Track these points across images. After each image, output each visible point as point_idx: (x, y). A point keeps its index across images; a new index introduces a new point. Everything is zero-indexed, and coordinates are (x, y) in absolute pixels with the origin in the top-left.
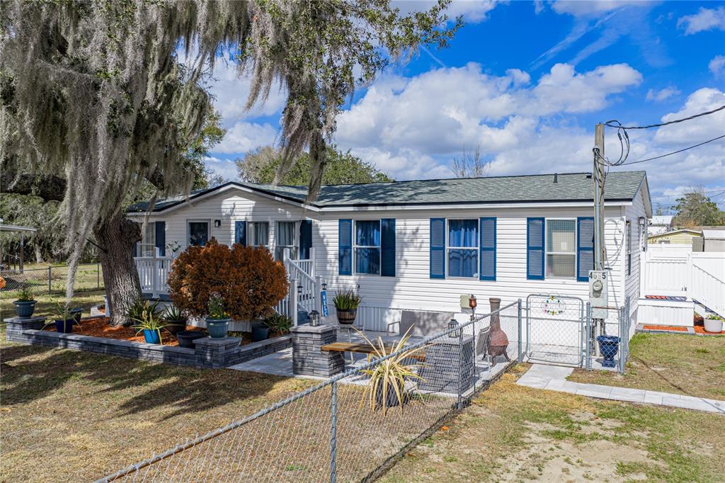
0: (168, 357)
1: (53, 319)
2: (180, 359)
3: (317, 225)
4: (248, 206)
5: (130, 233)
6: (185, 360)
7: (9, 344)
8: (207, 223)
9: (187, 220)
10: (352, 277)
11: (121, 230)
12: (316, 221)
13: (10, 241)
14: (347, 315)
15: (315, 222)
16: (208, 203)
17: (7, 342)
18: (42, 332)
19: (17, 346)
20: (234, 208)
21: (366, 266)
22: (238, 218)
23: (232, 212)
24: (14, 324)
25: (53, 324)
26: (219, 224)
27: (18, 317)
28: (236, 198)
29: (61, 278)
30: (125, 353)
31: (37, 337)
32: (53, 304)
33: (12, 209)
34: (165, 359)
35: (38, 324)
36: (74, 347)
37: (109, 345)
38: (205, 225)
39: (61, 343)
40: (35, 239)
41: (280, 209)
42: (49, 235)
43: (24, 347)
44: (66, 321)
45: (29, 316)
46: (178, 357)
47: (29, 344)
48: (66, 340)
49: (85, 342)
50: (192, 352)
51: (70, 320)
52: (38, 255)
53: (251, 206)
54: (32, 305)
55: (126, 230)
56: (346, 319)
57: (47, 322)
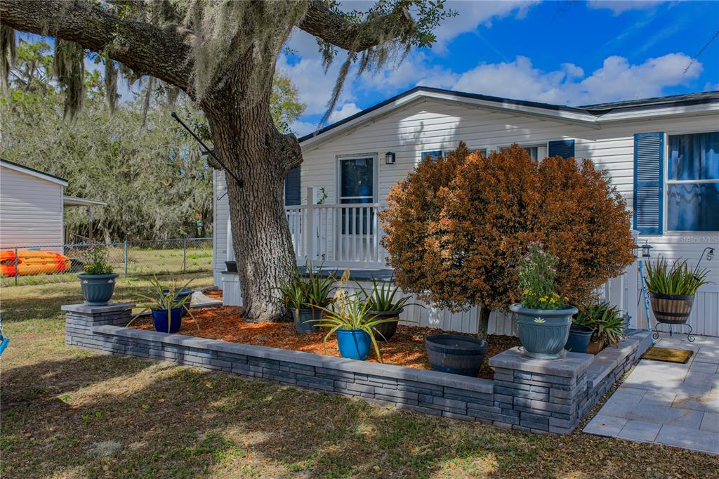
0: (415, 396)
1: (147, 307)
2: (448, 402)
3: (586, 149)
4: (448, 126)
5: (283, 150)
6: (463, 405)
7: (70, 352)
8: (372, 159)
9: (337, 157)
10: (664, 238)
11: (267, 143)
12: (584, 141)
13: (78, 224)
14: (671, 306)
15: (581, 142)
16: (373, 126)
17: (67, 348)
18: (128, 331)
19: (83, 356)
20: (420, 132)
21: (690, 217)
22: (427, 147)
23: (417, 138)
24: (80, 314)
25: (148, 316)
26: (394, 160)
27: (86, 303)
28: (423, 115)
29: (135, 261)
30: (305, 379)
31: (122, 340)
32: (133, 289)
33: (81, 187)
34: (406, 400)
35: (122, 316)
36: (197, 363)
37: (270, 361)
38: (369, 162)
39: (169, 353)
40: (105, 221)
41: (508, 126)
42: (119, 218)
43: (97, 358)
44: (172, 310)
45: (104, 300)
46: (443, 396)
47: (106, 353)
48: (181, 350)
49: (215, 352)
50: (485, 386)
51: (176, 309)
52: (108, 239)
53: (453, 125)
54: (110, 281)
55: (276, 144)
56: (667, 314)
57: (136, 312)
